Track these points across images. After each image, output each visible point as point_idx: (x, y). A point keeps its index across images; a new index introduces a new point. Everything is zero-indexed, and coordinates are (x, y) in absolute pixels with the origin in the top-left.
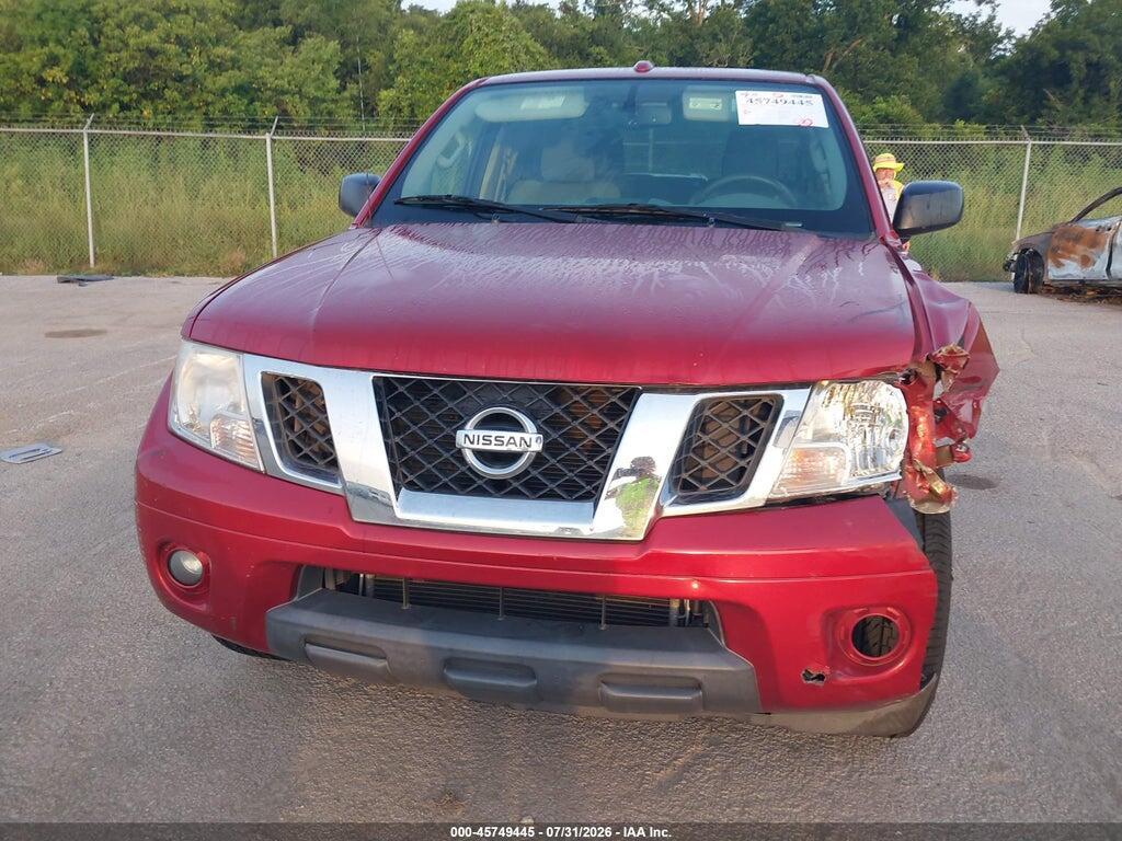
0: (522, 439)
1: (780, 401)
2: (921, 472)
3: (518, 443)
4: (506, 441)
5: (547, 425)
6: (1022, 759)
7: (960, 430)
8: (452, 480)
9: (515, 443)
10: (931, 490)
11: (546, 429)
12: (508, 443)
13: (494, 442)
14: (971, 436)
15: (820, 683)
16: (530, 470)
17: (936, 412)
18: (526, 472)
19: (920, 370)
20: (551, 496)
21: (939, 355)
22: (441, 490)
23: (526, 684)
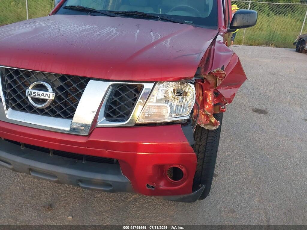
0: (46, 94)
1: (142, 87)
2: (207, 114)
3: (45, 96)
4: (41, 95)
5: (57, 90)
6: (241, 209)
7: (224, 100)
8: (26, 107)
9: (44, 96)
10: (210, 121)
11: (57, 91)
12: (41, 96)
13: (37, 95)
14: (229, 103)
15: (153, 189)
16: (51, 106)
17: (214, 93)
18: (50, 107)
19: (207, 78)
20: (58, 116)
21: (213, 72)
22: (24, 110)
23: (55, 180)
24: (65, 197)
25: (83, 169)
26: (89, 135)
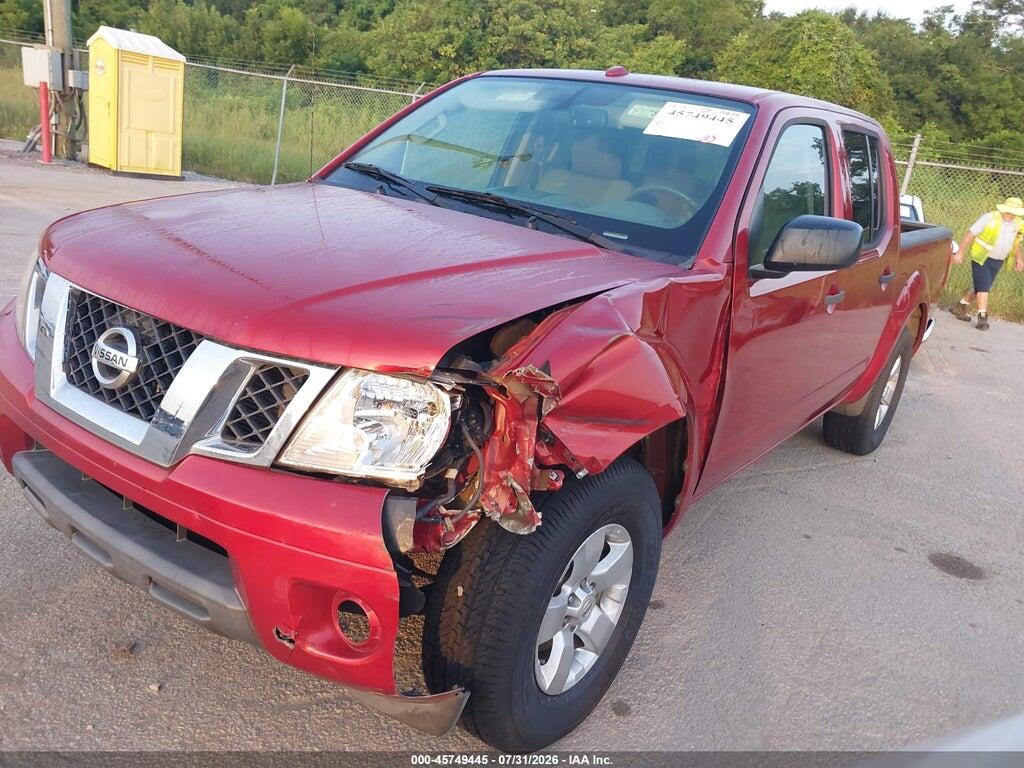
0: (122, 358)
2: (513, 489)
4: (112, 357)
5: (148, 352)
9: (116, 360)
10: (518, 509)
12: (112, 359)
13: (105, 356)
15: (290, 645)
16: (128, 385)
17: (541, 433)
22: (83, 387)
23: (108, 565)
24: (177, 639)
25: (163, 553)
26: (173, 468)
